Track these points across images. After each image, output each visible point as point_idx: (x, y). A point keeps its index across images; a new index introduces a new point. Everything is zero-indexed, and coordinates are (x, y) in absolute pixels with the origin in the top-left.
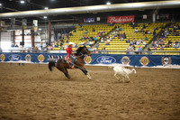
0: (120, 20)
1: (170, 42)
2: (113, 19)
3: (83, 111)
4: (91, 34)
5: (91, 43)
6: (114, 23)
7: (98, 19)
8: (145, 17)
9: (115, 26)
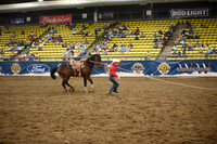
0: (54, 20)
1: (115, 46)
2: (46, 19)
3: (9, 130)
4: (20, 37)
5: (20, 48)
6: (48, 24)
7: (29, 19)
8: (85, 16)
9: (49, 28)
